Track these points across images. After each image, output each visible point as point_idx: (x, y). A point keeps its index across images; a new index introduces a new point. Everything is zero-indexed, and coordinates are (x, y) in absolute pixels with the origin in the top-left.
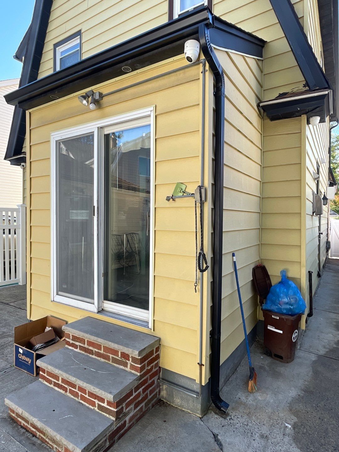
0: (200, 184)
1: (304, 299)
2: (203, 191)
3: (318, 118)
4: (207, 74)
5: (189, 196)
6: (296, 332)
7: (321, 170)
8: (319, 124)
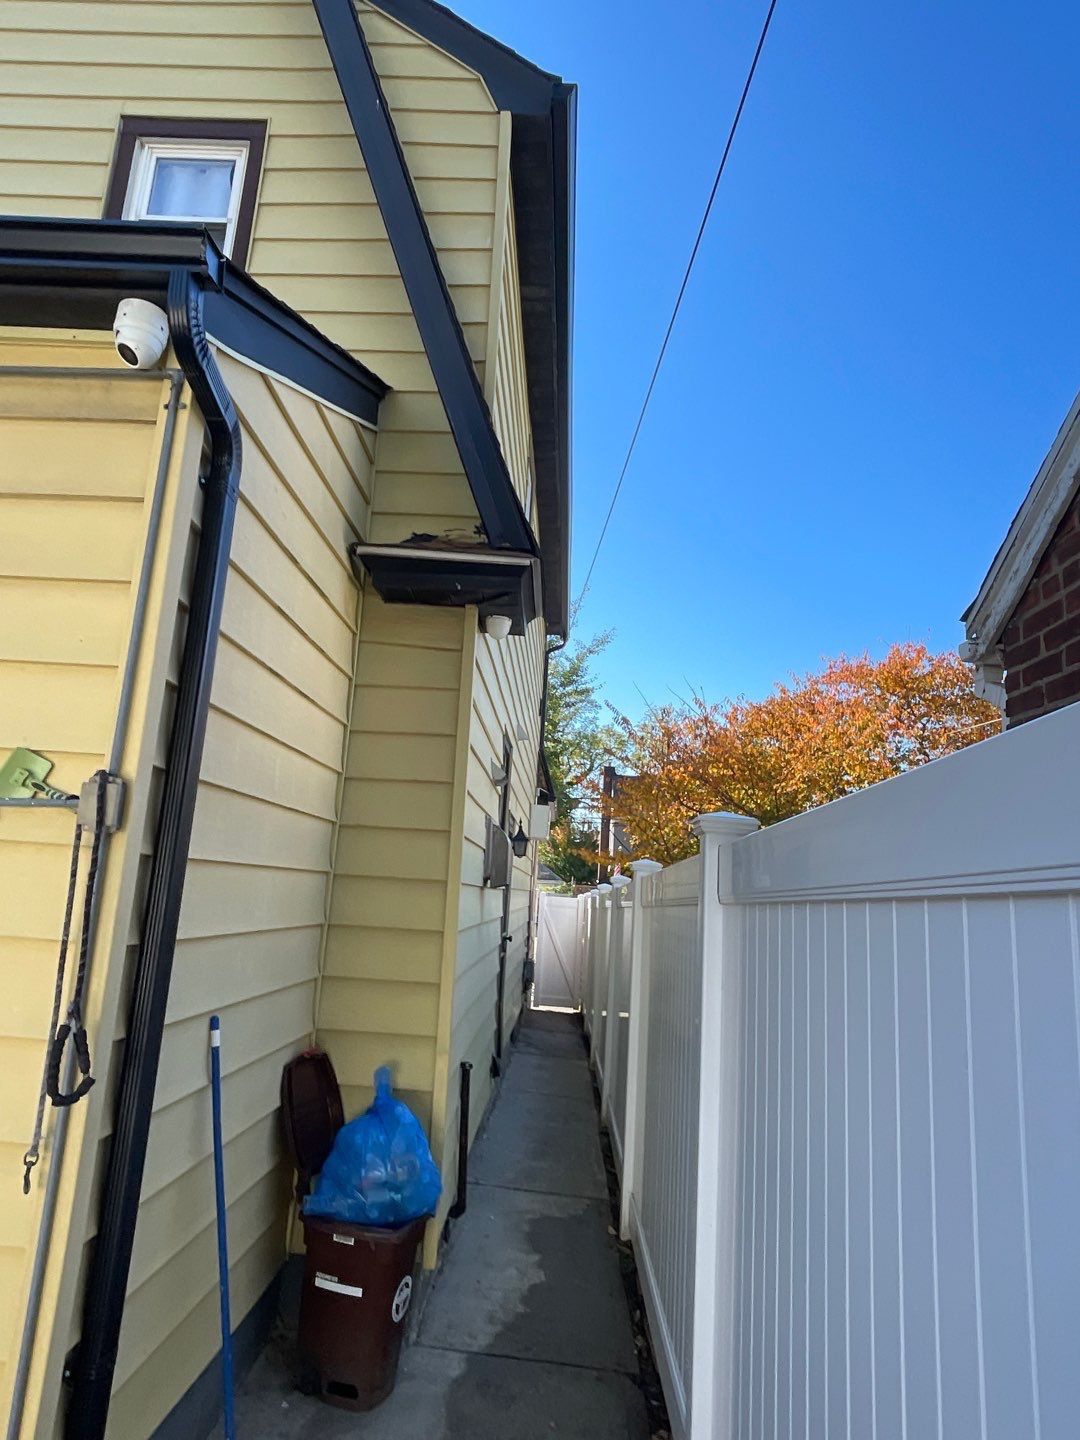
0: (106, 766)
1: (439, 1164)
2: (113, 791)
3: (507, 623)
4: (184, 416)
5: (59, 802)
6: (407, 1285)
7: (515, 756)
8: (510, 637)
